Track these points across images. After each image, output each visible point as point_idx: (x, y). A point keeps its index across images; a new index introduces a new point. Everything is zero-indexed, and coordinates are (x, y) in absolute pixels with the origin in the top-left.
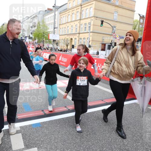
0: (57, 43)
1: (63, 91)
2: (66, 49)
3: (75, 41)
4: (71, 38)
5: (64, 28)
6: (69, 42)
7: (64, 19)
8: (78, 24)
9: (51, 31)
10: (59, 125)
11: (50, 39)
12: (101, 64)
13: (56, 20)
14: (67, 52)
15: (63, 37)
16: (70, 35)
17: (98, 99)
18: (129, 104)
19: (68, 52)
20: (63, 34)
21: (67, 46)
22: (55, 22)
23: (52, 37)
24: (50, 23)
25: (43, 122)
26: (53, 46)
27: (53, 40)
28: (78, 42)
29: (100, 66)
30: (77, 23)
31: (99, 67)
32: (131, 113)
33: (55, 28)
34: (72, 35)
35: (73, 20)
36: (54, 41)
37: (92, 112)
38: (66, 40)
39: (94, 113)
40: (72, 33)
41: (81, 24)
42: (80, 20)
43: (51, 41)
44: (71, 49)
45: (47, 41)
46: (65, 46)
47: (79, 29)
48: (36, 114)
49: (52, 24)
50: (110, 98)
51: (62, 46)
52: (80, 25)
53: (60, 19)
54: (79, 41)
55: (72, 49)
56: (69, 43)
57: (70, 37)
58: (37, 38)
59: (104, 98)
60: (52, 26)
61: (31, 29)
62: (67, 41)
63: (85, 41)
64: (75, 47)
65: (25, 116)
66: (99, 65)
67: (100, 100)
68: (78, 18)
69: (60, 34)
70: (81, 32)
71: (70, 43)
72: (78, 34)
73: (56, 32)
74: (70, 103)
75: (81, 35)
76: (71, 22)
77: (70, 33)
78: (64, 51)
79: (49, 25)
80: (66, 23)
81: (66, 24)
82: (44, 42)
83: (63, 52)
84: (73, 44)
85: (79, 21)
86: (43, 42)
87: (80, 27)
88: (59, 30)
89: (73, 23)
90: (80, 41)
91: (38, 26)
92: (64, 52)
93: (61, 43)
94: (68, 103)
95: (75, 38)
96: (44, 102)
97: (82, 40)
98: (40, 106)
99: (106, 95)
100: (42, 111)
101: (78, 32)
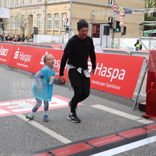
2: (21, 36)
4: (29, 14)
6: (26, 22)
12: (102, 64)
14: (23, 41)
15: (14, 13)
16: (28, 9)
17: (108, 133)
19: (26, 42)
20: (13, 7)
21: (23, 29)
29: (100, 69)
31: (98, 70)
34: (32, 9)
40: (31, 4)
46: (19, 30)
50: (129, 129)
54: (45, 19)
56: (25, 25)
57: (28, 11)
59: (118, 130)
64: (39, 32)
66: (99, 66)
67: (112, 134)
70: (49, 2)
71: (29, 24)
72: (43, 7)
74: (55, 144)
75: (49, 7)
84: (35, 25)
90: (49, 19)
93: (9, 25)
94: (52, 144)
95: (38, 15)
96: (3, 146)
97: (53, 17)
99: (121, 124)
101: (43, 2)
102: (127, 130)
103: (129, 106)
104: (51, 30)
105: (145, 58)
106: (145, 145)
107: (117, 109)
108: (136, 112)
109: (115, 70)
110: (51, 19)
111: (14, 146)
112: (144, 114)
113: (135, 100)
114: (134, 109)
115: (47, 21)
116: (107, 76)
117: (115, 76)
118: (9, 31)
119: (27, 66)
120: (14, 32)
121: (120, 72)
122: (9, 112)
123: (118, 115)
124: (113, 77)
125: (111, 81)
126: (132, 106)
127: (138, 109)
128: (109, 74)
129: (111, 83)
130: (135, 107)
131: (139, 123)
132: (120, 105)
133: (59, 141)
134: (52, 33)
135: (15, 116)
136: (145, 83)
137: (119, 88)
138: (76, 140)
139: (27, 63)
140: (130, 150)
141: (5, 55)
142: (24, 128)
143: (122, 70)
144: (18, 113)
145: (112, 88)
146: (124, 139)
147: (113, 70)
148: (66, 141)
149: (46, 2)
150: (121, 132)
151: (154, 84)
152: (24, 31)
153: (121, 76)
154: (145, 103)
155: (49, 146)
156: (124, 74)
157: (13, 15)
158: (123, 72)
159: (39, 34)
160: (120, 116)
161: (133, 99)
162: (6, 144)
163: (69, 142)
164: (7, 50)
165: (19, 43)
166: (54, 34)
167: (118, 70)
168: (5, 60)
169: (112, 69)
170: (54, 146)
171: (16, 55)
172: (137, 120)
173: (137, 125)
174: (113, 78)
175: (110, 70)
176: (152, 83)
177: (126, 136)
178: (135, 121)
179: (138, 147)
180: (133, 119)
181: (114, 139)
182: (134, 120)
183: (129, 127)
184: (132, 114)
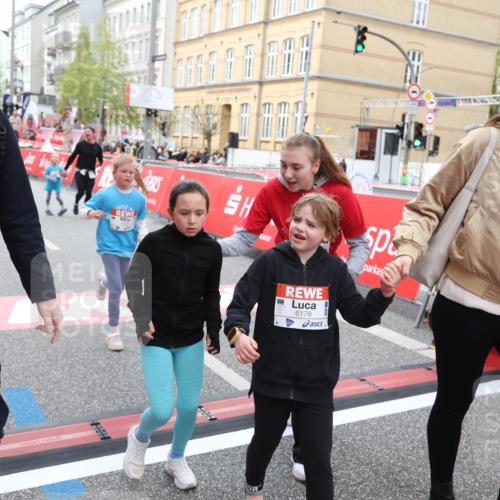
0: (164, 125)
2: (202, 151)
3: (244, 115)
4: (224, 103)
5: (194, 60)
6: (216, 119)
7: (195, 18)
8: (258, 44)
9: (137, 73)
10: (166, 490)
11: (132, 103)
13: (160, 24)
14: (205, 162)
15: (191, 98)
16: (223, 91)
19: (210, 164)
20: (189, 85)
21: (208, 136)
22: (154, 31)
23: (140, 97)
24: (132, 37)
25: (97, 477)
26: (148, 136)
27: (148, 110)
28: (254, 119)
30: (251, 36)
33: (154, 59)
34: (231, 91)
35: (236, 24)
36: (151, 113)
38: (203, 110)
40: (228, 81)
41: (268, 41)
42: (266, 23)
43: (138, 116)
44: (226, 150)
45: (121, 113)
46: (201, 137)
47: (262, 62)
48: (65, 437)
49: (141, 42)
50: (395, 370)
51: (185, 136)
52: (267, 45)
53: (178, 21)
54: (258, 115)
55: (230, 150)
56: (215, 127)
57: (221, 96)
58: (76, 101)
59: (367, 369)
61: (48, 59)
62: (207, 113)
63: (286, 115)
64: (240, 144)
65: (18, 449)
67: (351, 376)
68: (258, 17)
69: (179, 86)
70: (269, 77)
71: (222, 124)
72: (256, 88)
73: (159, 74)
74: (216, 390)
75: (267, 88)
76: (227, 31)
77: (220, 82)
78: (196, 160)
79: (130, 45)
80: (205, 36)
81: (206, 41)
82: (108, 120)
83: (188, 162)
84: (234, 129)
85: (260, 30)
86: (104, 116)
87: (263, 55)
88: (175, 69)
89: (233, 37)
90: (266, 115)
91: (79, 46)
92: (192, 165)
93: (180, 124)
95: (242, 105)
96: (101, 385)
97: (275, 111)
98: (83, 403)
99: (377, 357)
100: (92, 425)
101: (255, 77)
102: (388, 370)
103: (408, 317)
104: (268, 139)
108: (420, 331)
109: (382, 232)
110: (270, 116)
111: (125, 385)
113: (421, 304)
114: (419, 323)
115: (261, 121)
118: (180, 140)
120: (189, 140)
125: (372, 257)
126: (414, 319)
127: (427, 325)
129: (371, 263)
130: (420, 320)
131: (421, 357)
133: (227, 382)
134: (271, 146)
140: (384, 417)
145: (371, 275)
146: (376, 390)
147: (378, 231)
149: (261, 76)
152: (209, 141)
157: (188, 104)
159: (242, 148)
160: (380, 338)
161: (417, 302)
162: (110, 381)
164: (160, 179)
166: (275, 150)
167: (388, 233)
168: (154, 202)
169: (374, 229)
172: (420, 349)
173: (416, 362)
175: (372, 233)
177: (381, 384)
178: (413, 353)
179: (404, 411)
180: (409, 347)
181: (351, 389)
182: (411, 351)
183: (396, 363)
184: (411, 336)
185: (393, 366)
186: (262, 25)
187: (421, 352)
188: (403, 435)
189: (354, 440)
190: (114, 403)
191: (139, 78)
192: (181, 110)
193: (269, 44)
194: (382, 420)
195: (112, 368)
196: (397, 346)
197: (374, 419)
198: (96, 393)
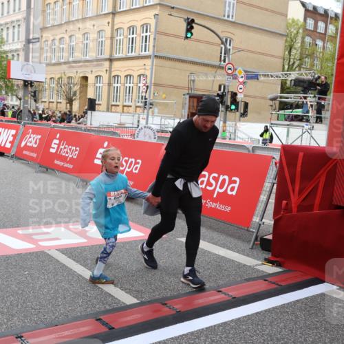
0: (35, 92)
1: (77, 262)
3: (98, 85)
4: (81, 75)
5: (57, 42)
6: (76, 88)
7: (58, 8)
8: (108, 30)
9: (11, 51)
11: (12, 77)
14: (69, 122)
15: (56, 72)
16: (81, 66)
18: (306, 299)
19: (73, 123)
20: (53, 61)
21: (70, 101)
24: (7, 24)
27: (25, 81)
28: (105, 88)
30: (104, 23)
32: (316, 328)
33: (28, 41)
34: (87, 66)
35: (90, 15)
36: (27, 84)
37: (192, 333)
38: (65, 81)
39: (198, 337)
40: (85, 58)
41: (115, 28)
42: (114, 14)
44: (85, 112)
46: (64, 102)
47: (112, 44)
50: (241, 282)
51: (52, 101)
52: (115, 31)
53: (44, 11)
54: (109, 85)
55: (89, 112)
56: (75, 94)
57: (80, 70)
60: (14, 33)
62: (69, 83)
64: (97, 107)
67: (210, 289)
68: (108, 8)
70: (117, 56)
71: (81, 92)
72: (107, 64)
74: (109, 305)
75: (116, 64)
76: (84, 19)
77: (78, 59)
80: (66, 23)
81: (66, 27)
84: (91, 94)
85: (109, 19)
87: (112, 38)
88: (42, 49)
89: (89, 24)
90: (116, 85)
93: (47, 93)
94: (104, 304)
95: (97, 77)
97: (122, 82)
98: (5, 320)
99: (226, 273)
100: (17, 338)
101: (107, 55)
102: (237, 283)
103: (243, 241)
104: (118, 103)
105: (274, 158)
106: (266, 311)
107: (224, 246)
108: (255, 252)
109: (222, 178)
110: (119, 85)
112: (268, 255)
113: (254, 230)
114: (253, 246)
115: (112, 88)
116: (208, 188)
117: (221, 187)
118: (47, 104)
119: (70, 166)
120: (54, 105)
121: (231, 182)
122: (34, 246)
123: (223, 257)
124: (218, 189)
125: (215, 196)
126: (249, 242)
127: (259, 246)
128: (211, 185)
129: (215, 201)
130: (254, 244)
131: (258, 271)
132: (229, 239)
133: (117, 299)
134: (121, 107)
135: (43, 253)
136: (272, 200)
137: (228, 209)
138: (146, 298)
139: (72, 161)
140: (239, 319)
141: (35, 146)
142: (57, 275)
143: (234, 178)
144: (50, 248)
145: (215, 209)
146: (230, 298)
147: (219, 176)
148: (129, 300)
149: (111, 55)
150: (225, 285)
151: (287, 203)
152: (71, 105)
153: (232, 189)
154: (270, 237)
155: (99, 307)
156: (236, 186)
157: (53, 76)
158: (235, 182)
159: (98, 111)
160: (226, 258)
161: (251, 230)
162: (24, 302)
163: (135, 301)
164: (39, 137)
165: (62, 125)
166: (123, 112)
167: (226, 177)
168: (34, 155)
169: (216, 175)
170: (108, 307)
171: (53, 145)
172: (256, 265)
173: (255, 275)
174: (218, 192)
175: (214, 178)
176: (284, 202)
177: (233, 294)
178: (252, 268)
179: (253, 312)
180: (249, 264)
181: (212, 298)
182: (250, 266)
183: (241, 278)
184: (248, 256)
185: (239, 279)
186: (111, 16)
187: (257, 267)
188: (255, 331)
189: (221, 337)
190: (31, 320)
191: (13, 55)
192: (48, 80)
193: (117, 30)
194: (238, 321)
195: (23, 291)
196: (240, 264)
197: (232, 321)
198: (14, 312)
